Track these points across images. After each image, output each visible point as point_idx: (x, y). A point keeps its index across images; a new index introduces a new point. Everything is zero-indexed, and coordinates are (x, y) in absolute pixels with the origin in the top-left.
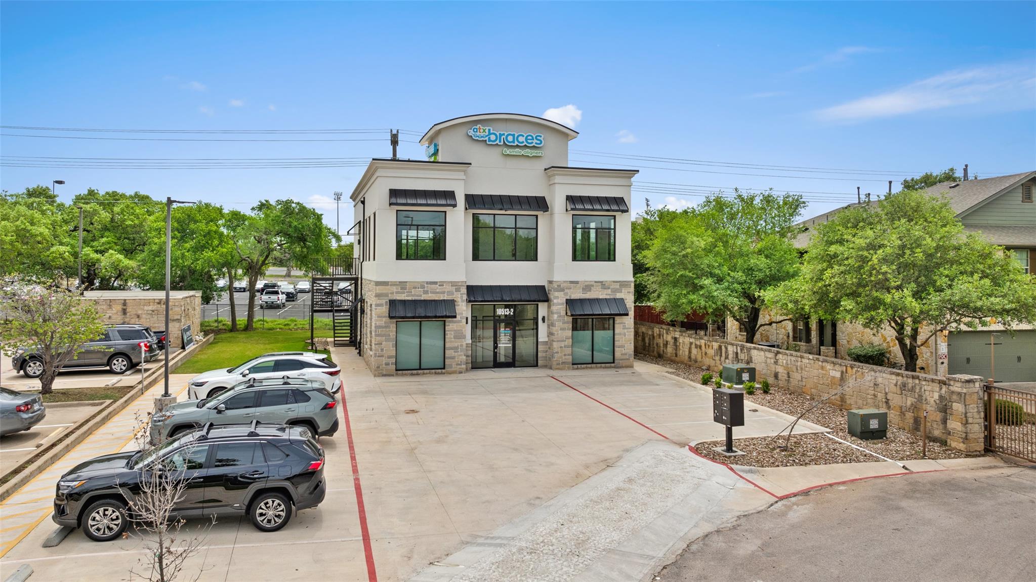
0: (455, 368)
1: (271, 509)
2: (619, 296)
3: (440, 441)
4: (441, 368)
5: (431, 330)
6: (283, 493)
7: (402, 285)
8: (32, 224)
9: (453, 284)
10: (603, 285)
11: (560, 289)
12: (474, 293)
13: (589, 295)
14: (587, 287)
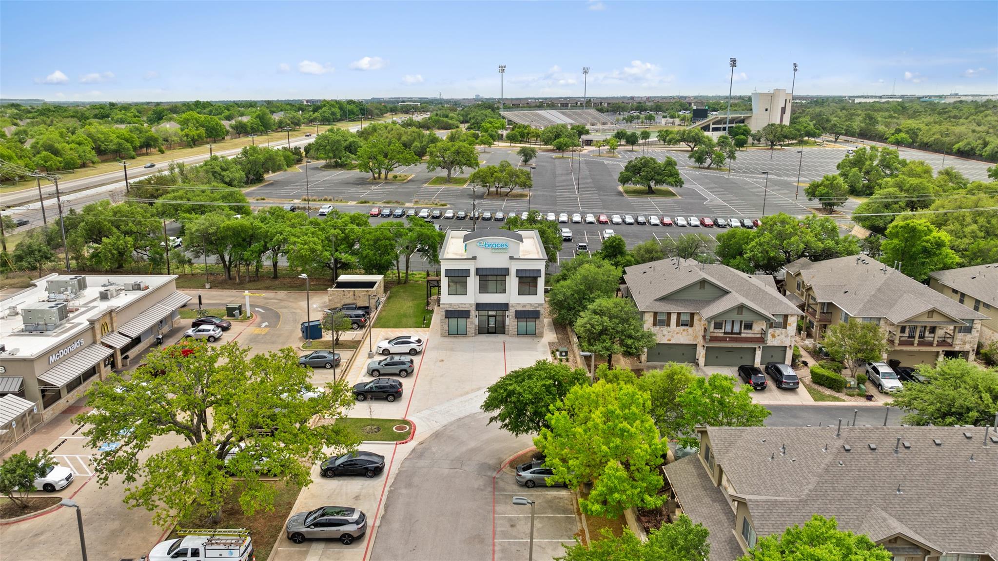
0: (470, 335)
1: (391, 398)
2: (538, 309)
3: (442, 376)
4: (465, 334)
5: (462, 321)
6: (393, 396)
7: (450, 304)
8: (315, 244)
9: (470, 304)
10: (531, 305)
11: (513, 306)
12: (479, 307)
13: (524, 309)
14: (524, 306)
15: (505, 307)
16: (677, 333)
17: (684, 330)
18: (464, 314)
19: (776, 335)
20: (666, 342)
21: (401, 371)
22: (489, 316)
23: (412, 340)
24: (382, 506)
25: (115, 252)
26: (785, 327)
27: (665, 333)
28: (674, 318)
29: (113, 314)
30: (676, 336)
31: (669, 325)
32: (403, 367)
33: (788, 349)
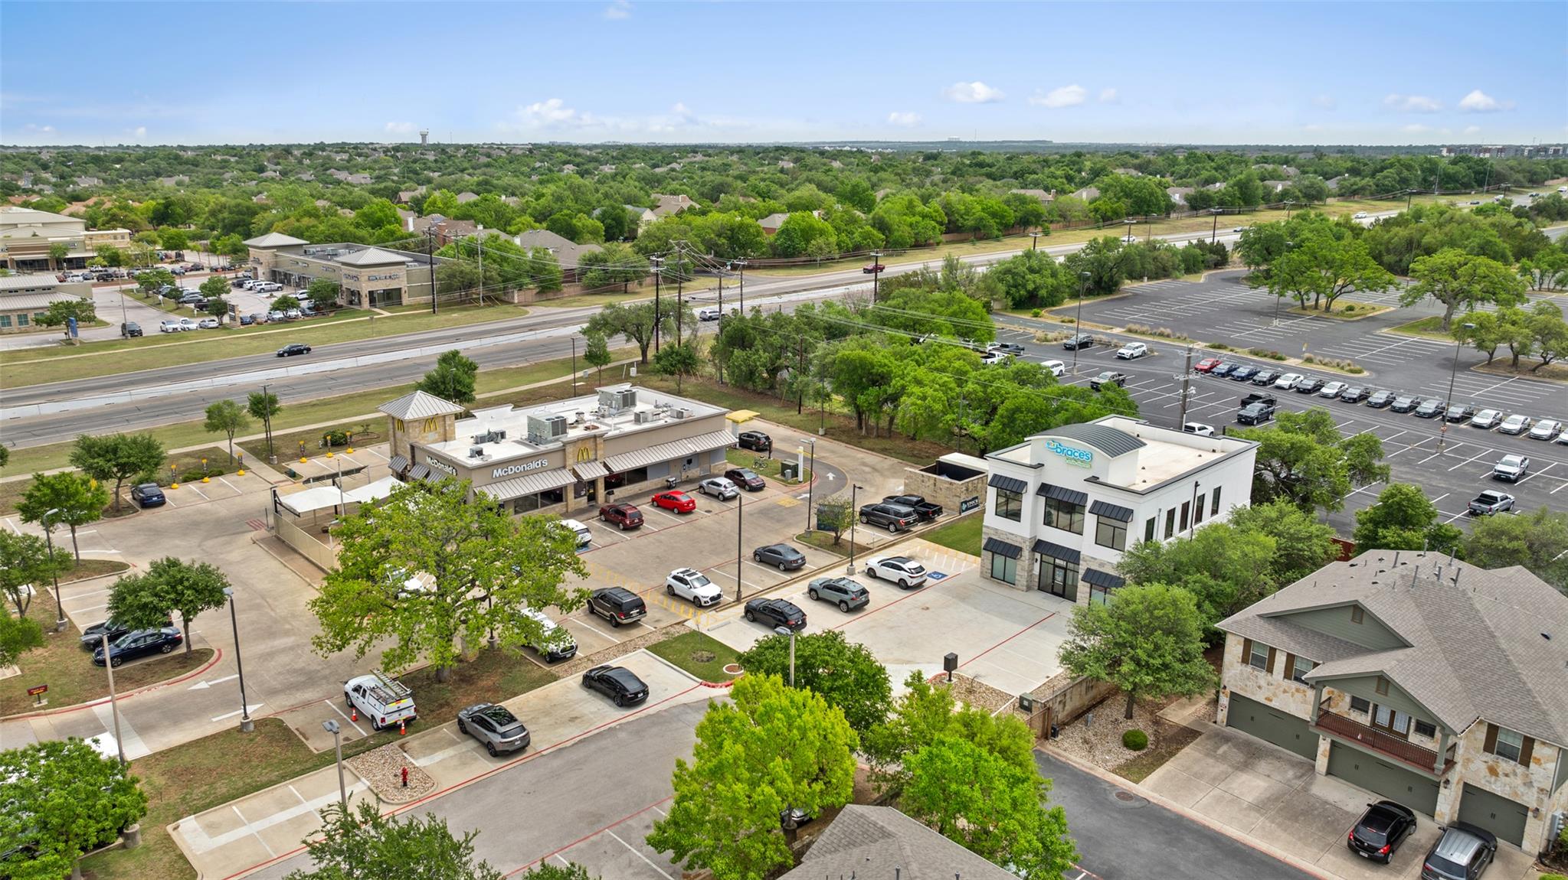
4: (1013, 584)
5: (1010, 562)
7: (996, 530)
9: (1023, 538)
10: (1112, 565)
11: (1084, 559)
12: (1039, 546)
13: (1101, 570)
14: (1102, 565)
15: (1074, 556)
16: (1285, 691)
17: (1297, 690)
18: (1010, 551)
19: (1500, 771)
20: (1260, 698)
21: (841, 601)
22: (1055, 566)
23: (906, 566)
24: (572, 742)
25: (744, 369)
26: (1526, 763)
27: (1262, 683)
28: (1280, 661)
29: (599, 440)
30: (1282, 696)
31: (1270, 670)
32: (845, 597)
33: (1530, 814)
